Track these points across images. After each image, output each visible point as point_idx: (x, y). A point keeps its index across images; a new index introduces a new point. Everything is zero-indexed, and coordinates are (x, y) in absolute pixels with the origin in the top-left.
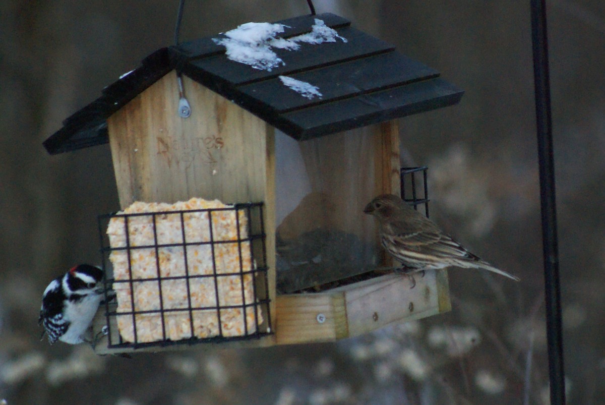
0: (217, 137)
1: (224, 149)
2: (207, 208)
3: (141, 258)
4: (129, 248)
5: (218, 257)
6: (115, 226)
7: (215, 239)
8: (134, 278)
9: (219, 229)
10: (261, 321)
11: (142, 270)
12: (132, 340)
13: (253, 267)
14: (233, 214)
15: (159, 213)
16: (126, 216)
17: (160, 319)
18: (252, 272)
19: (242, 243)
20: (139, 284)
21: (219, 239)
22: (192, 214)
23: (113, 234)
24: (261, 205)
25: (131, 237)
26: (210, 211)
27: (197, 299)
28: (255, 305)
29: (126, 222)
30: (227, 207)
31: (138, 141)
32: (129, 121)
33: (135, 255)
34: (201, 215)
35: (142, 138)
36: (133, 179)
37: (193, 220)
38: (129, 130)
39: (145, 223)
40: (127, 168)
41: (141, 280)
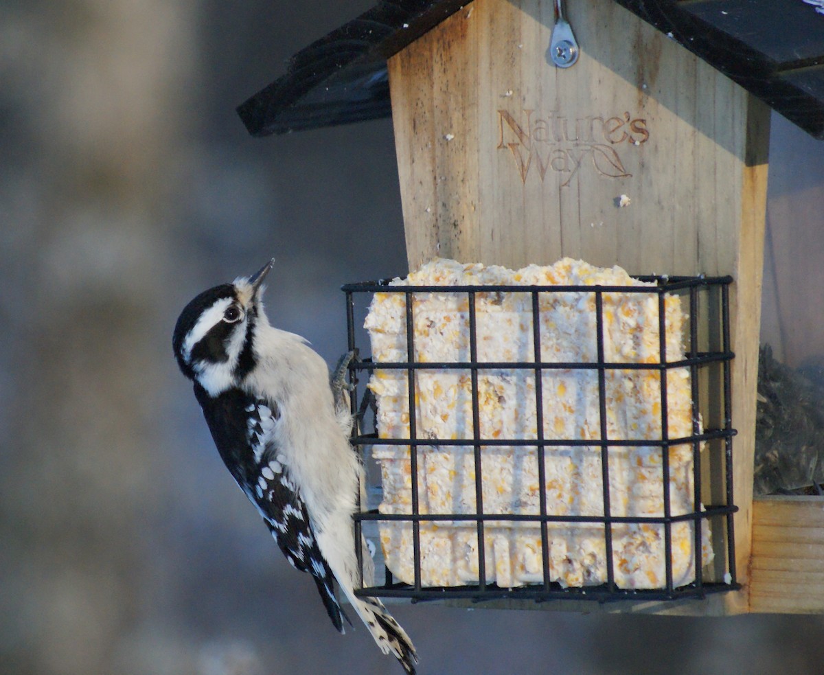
0: (634, 115)
1: (648, 147)
2: (592, 283)
3: (437, 390)
4: (411, 367)
5: (611, 400)
6: (383, 311)
7: (609, 357)
8: (420, 436)
9: (617, 335)
10: (709, 555)
11: (438, 419)
12: (409, 579)
13: (695, 429)
14: (652, 302)
15: (484, 289)
16: (409, 291)
17: (476, 535)
18: (693, 440)
19: (670, 373)
20: (432, 451)
21: (617, 359)
22: (558, 294)
23: (378, 331)
24: (725, 282)
25: (418, 340)
26: (599, 290)
27: (560, 496)
28: (694, 518)
29: (409, 305)
30: (641, 284)
31: (456, 116)
32: (437, 68)
33: (426, 381)
34: (577, 300)
35: (464, 108)
36: (440, 204)
37: (561, 309)
38: (436, 87)
39: (451, 310)
40: (428, 178)
41: (436, 443)
